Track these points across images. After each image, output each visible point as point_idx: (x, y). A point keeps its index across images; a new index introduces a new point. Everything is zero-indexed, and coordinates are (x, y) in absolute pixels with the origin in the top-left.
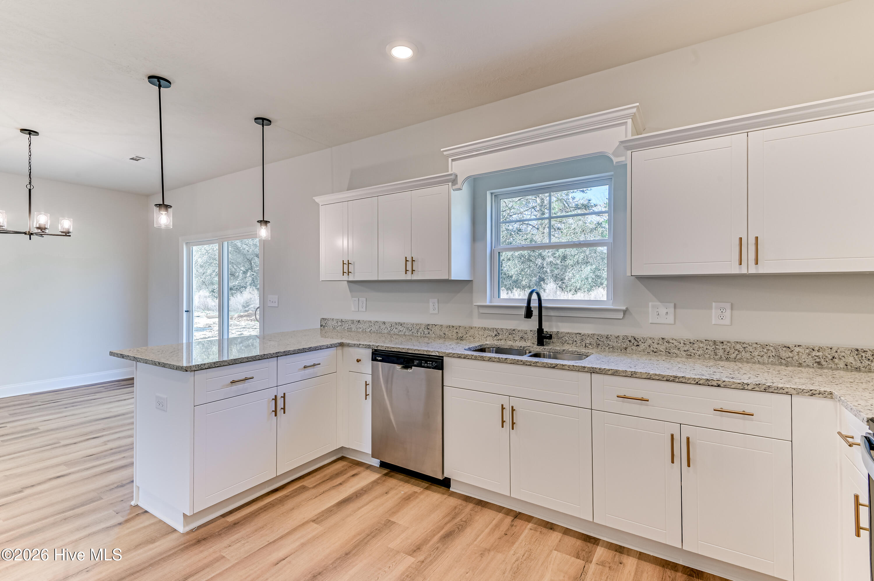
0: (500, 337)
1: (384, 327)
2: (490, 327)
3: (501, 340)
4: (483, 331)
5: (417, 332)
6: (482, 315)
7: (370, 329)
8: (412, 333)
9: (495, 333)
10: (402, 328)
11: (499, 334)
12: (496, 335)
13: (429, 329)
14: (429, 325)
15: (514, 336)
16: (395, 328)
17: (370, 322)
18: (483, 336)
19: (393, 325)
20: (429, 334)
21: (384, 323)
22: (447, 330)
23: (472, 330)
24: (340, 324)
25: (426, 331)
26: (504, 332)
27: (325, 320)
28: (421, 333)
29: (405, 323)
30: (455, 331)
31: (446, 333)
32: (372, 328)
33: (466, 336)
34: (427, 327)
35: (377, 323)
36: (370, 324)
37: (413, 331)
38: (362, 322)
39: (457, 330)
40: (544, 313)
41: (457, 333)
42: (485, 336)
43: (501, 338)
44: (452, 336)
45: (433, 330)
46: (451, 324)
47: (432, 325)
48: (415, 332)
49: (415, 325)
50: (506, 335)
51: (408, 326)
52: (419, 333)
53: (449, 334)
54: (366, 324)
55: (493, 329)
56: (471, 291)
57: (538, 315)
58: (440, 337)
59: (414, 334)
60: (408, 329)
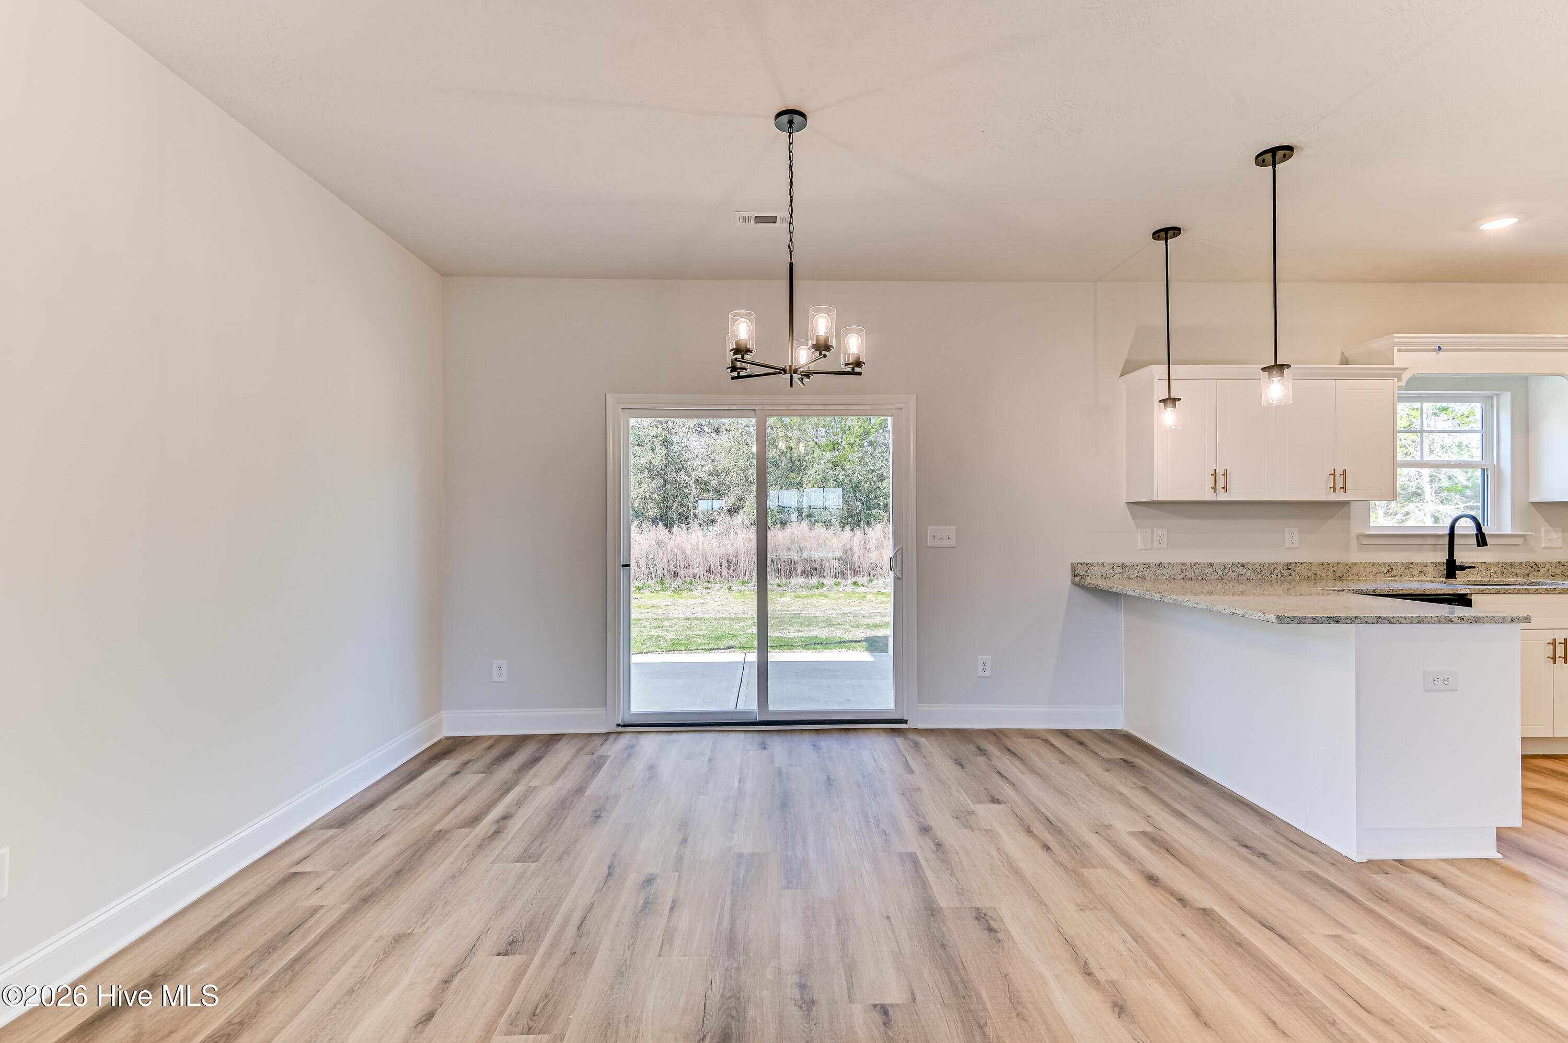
0: (1394, 573)
1: (1211, 570)
2: (1380, 561)
3: (1394, 576)
4: (1371, 566)
5: (1271, 574)
6: (1362, 547)
7: (1183, 575)
8: (1262, 576)
9: (1388, 568)
10: (1245, 571)
11: (1392, 569)
12: (1388, 571)
13: (1290, 569)
14: (1290, 563)
15: (1411, 570)
16: (1231, 571)
17: (1184, 564)
18: (1372, 574)
19: (1227, 567)
20: (1290, 576)
21: (1211, 565)
22: (1319, 569)
23: (1356, 567)
24: (1120, 570)
25: (1286, 573)
26: (1399, 567)
27: (1085, 565)
28: (1277, 576)
29: (1249, 563)
30: (1332, 569)
31: (1318, 573)
32: (1186, 574)
33: (1347, 575)
34: (1288, 566)
35: (1197, 565)
36: (1184, 568)
37: (1263, 573)
38: (1168, 565)
39: (1334, 569)
40: (1457, 541)
41: (1334, 571)
42: (1374, 573)
43: (1396, 574)
44: (1327, 576)
45: (1297, 570)
46: (1325, 561)
47: (1296, 563)
48: (1268, 575)
49: (1267, 565)
50: (1402, 569)
51: (1255, 567)
52: (1274, 576)
53: (1322, 574)
54: (1174, 568)
55: (1385, 563)
56: (1348, 517)
57: (1448, 543)
58: (1308, 579)
59: (1265, 578)
60: (1254, 571)
